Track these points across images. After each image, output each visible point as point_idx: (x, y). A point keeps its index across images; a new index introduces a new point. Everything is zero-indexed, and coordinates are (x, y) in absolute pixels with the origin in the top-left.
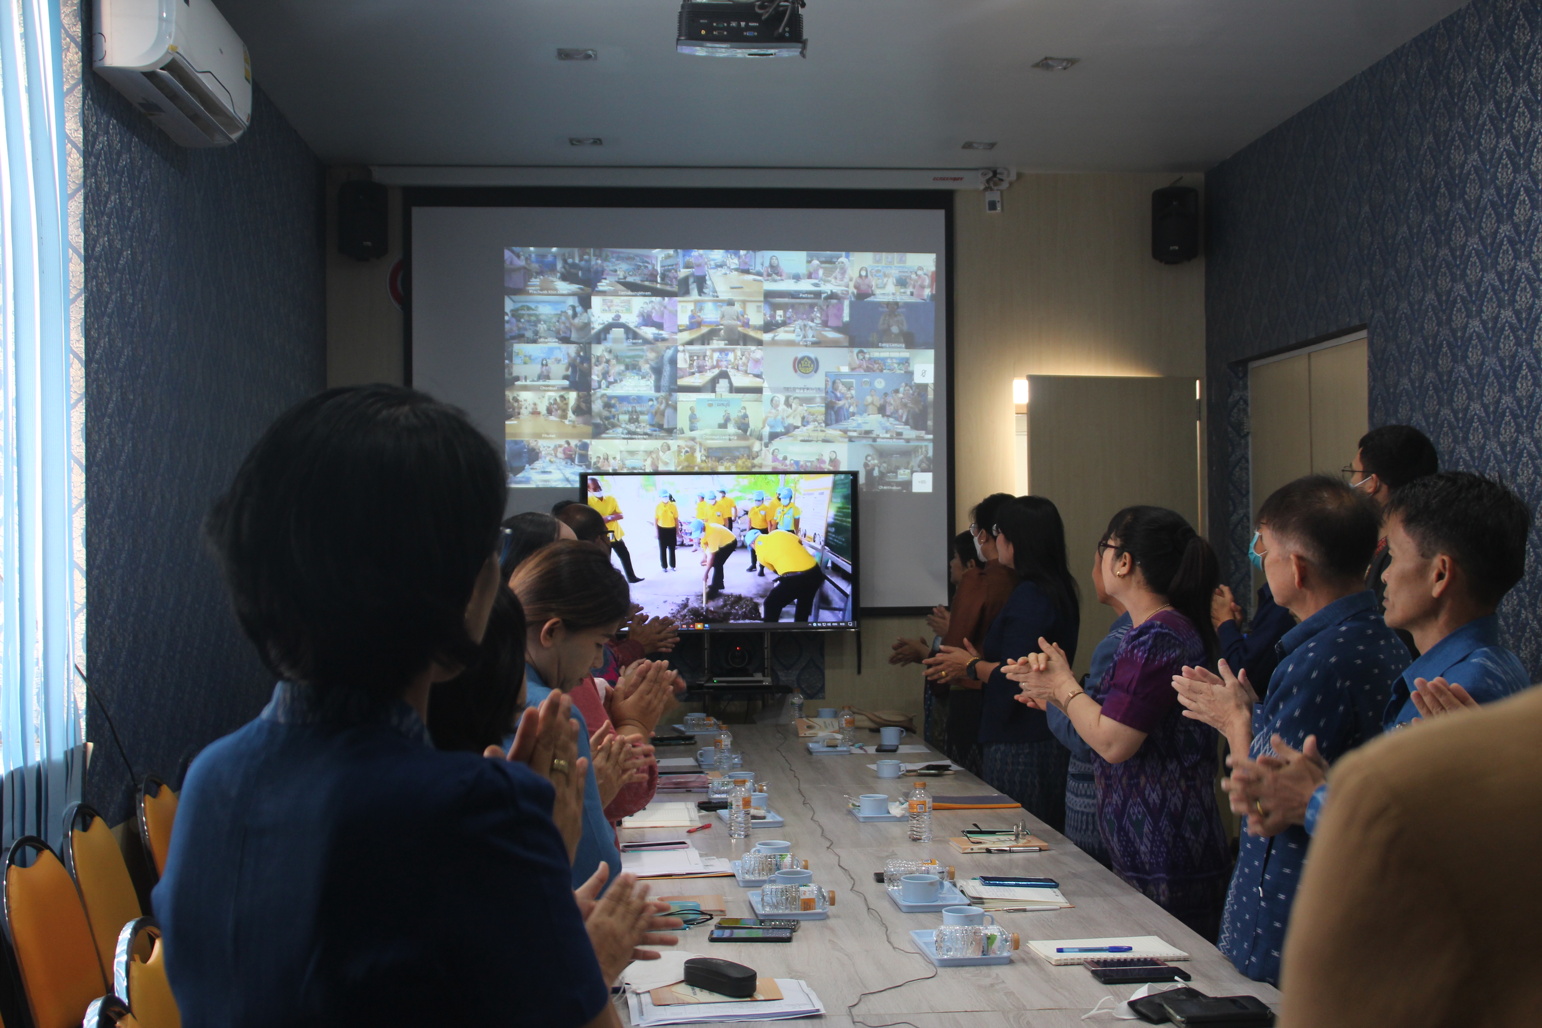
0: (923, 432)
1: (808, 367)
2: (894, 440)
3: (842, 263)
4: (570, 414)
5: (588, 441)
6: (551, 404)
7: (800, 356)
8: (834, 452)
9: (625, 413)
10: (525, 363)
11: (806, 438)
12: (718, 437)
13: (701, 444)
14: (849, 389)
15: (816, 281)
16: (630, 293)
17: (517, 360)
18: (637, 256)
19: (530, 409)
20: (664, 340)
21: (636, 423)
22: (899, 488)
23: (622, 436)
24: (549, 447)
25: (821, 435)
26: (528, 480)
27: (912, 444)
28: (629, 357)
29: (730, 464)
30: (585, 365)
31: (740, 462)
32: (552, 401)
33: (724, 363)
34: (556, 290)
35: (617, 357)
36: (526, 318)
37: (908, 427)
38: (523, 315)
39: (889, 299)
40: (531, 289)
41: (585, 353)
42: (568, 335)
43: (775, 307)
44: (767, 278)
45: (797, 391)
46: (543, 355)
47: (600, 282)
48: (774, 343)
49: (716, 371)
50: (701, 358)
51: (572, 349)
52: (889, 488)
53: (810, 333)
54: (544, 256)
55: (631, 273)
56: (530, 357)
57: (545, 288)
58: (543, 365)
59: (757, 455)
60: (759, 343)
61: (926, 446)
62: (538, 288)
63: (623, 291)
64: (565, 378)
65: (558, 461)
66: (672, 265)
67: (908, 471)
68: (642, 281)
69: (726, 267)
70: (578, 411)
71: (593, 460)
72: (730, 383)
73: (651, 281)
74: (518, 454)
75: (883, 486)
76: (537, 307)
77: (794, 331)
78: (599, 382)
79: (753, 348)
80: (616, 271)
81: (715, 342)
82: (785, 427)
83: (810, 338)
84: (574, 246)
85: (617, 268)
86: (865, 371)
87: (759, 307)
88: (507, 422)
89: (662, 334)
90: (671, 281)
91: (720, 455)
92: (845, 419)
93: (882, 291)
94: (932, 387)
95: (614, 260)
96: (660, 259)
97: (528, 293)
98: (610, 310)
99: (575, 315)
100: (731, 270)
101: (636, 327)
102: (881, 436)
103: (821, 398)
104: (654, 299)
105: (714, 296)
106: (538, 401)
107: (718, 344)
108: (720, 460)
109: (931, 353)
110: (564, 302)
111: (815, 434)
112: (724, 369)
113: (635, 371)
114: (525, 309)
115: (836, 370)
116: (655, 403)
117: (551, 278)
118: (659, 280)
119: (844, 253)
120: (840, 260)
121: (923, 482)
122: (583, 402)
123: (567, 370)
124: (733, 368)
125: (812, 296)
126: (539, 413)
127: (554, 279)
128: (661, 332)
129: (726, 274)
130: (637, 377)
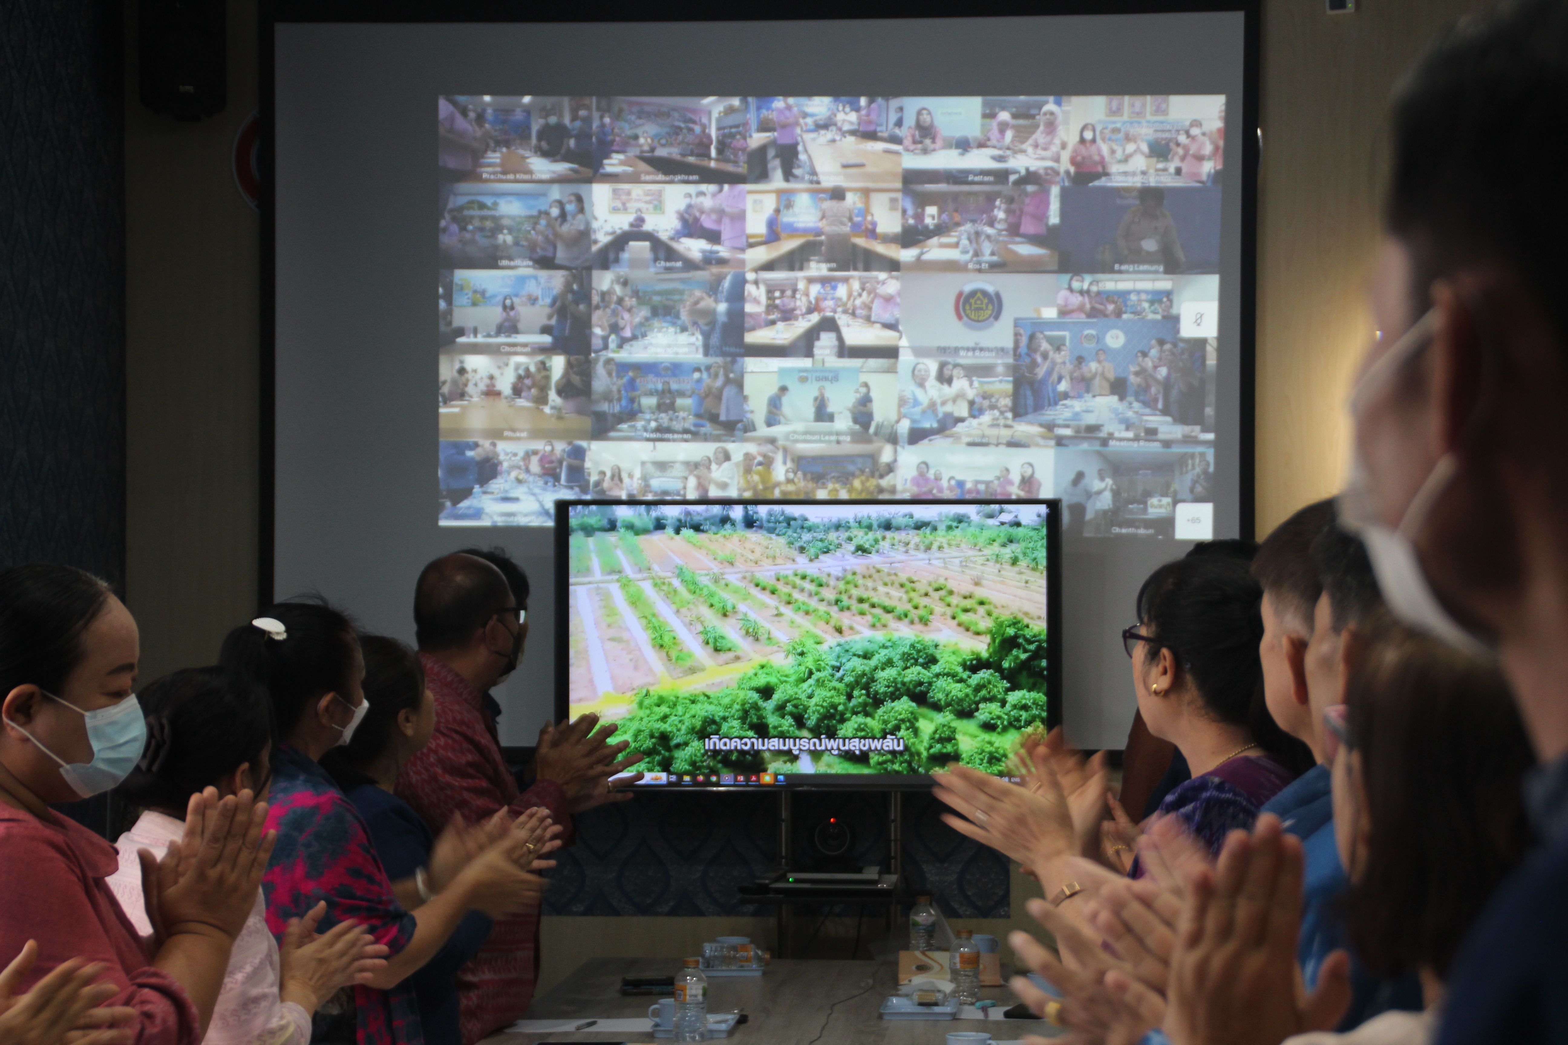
0: (1197, 428)
1: (981, 309)
2: (1142, 443)
3: (1052, 113)
4: (553, 396)
5: (584, 444)
6: (520, 378)
7: (968, 288)
8: (1031, 465)
9: (651, 393)
10: (474, 304)
11: (978, 440)
12: (816, 437)
13: (785, 450)
14: (1058, 349)
15: (996, 152)
16: (661, 177)
17: (461, 300)
18: (674, 109)
19: (482, 387)
20: (722, 262)
21: (671, 412)
22: (1151, 531)
23: (646, 435)
24: (515, 455)
25: (1005, 433)
26: (478, 514)
27: (1176, 450)
28: (659, 293)
29: (837, 486)
30: (582, 307)
31: (857, 483)
32: (521, 372)
33: (829, 303)
34: (530, 172)
35: (636, 294)
36: (477, 223)
37: (1169, 419)
38: (472, 218)
39: (1137, 182)
40: (486, 173)
41: (581, 286)
42: (549, 254)
43: (922, 201)
44: (912, 147)
45: (962, 353)
46: (506, 291)
47: (607, 157)
48: (920, 265)
49: (815, 318)
50: (789, 293)
51: (556, 280)
52: (1131, 530)
53: (987, 248)
54: (508, 111)
55: (663, 141)
56: (483, 293)
57: (510, 169)
58: (505, 307)
59: (890, 468)
60: (893, 266)
61: (1202, 455)
62: (498, 169)
63: (648, 173)
64: (545, 330)
65: (531, 479)
66: (737, 126)
67: (1167, 500)
68: (684, 155)
69: (834, 128)
70: (566, 389)
71: (594, 478)
72: (840, 339)
73: (698, 155)
74: (460, 469)
75: (1120, 526)
76: (495, 204)
77: (956, 245)
78: (605, 339)
79: (882, 276)
80: (636, 137)
81: (813, 265)
82: (939, 421)
83: (987, 257)
84: (561, 93)
85: (639, 131)
86: (1089, 316)
87: (893, 201)
88: (442, 410)
89: (717, 252)
90: (736, 155)
91: (819, 469)
92: (1050, 405)
93: (1122, 168)
94: (1214, 344)
95: (633, 118)
96: (715, 115)
97: (479, 178)
98: (625, 209)
99: (563, 216)
100: (844, 134)
101: (672, 239)
102: (1117, 435)
103: (1007, 366)
104: (704, 187)
105: (811, 182)
106: (496, 373)
107: (819, 269)
108: (819, 479)
109: (1211, 283)
110: (544, 195)
111: (994, 432)
112: (829, 314)
113: (668, 318)
114: (476, 206)
115: (1034, 315)
116: (705, 375)
117: (521, 152)
118: (713, 153)
119: (1051, 99)
120: (1046, 108)
121: (1196, 520)
122: (577, 374)
123: (550, 317)
124: (845, 312)
125: (991, 179)
126: (498, 394)
127: (527, 153)
128: (716, 248)
129: (833, 141)
130: (672, 330)
